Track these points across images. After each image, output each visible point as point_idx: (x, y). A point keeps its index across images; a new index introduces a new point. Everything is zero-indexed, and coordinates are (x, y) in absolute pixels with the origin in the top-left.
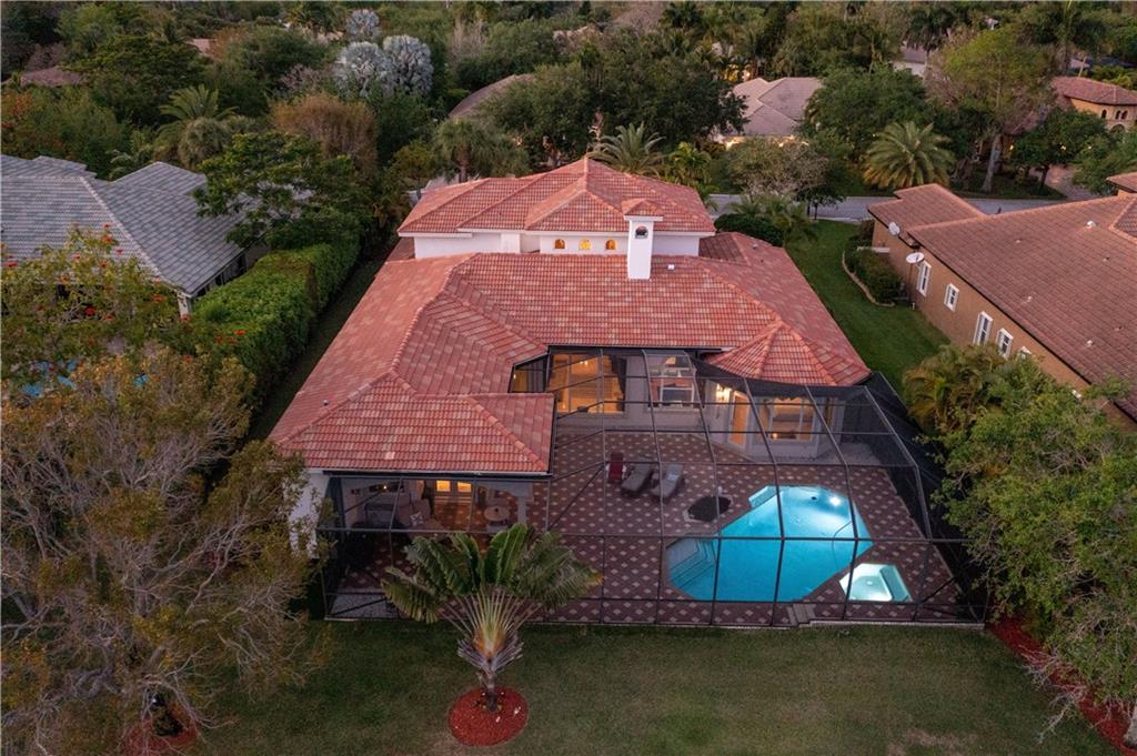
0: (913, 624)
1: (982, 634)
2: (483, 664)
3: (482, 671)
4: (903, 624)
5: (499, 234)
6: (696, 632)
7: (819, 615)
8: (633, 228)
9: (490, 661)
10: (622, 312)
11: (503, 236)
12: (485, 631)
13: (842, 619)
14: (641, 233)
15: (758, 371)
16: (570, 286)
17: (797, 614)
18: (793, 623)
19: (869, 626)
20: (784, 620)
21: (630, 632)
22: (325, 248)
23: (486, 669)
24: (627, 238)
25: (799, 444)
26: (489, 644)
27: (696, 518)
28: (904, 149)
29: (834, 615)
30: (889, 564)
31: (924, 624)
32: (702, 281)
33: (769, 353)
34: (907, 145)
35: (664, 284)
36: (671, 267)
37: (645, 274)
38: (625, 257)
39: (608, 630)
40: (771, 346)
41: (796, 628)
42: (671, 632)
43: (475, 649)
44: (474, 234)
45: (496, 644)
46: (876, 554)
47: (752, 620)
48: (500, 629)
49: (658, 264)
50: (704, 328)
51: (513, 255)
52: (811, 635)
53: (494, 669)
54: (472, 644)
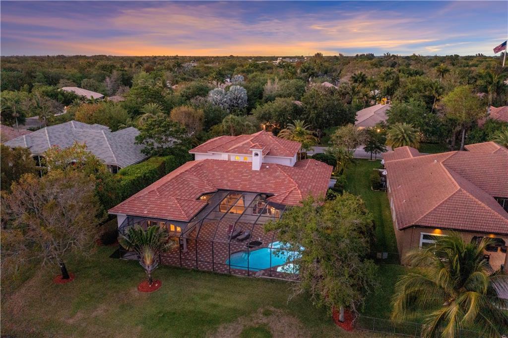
3: (147, 270)
5: (221, 154)
6: (224, 275)
8: (254, 153)
9: (148, 267)
10: (246, 180)
11: (223, 155)
12: (147, 257)
13: (270, 276)
14: (257, 155)
15: (281, 202)
16: (233, 171)
17: (257, 274)
19: (278, 279)
20: (253, 275)
22: (171, 156)
24: (252, 156)
26: (148, 262)
29: (268, 275)
32: (276, 172)
33: (288, 196)
35: (263, 172)
36: (268, 167)
37: (258, 169)
38: (251, 163)
40: (289, 194)
41: (255, 277)
44: (213, 154)
45: (150, 262)
47: (243, 274)
48: (151, 257)
49: (263, 166)
50: (271, 187)
51: (226, 161)
52: (258, 280)
53: (150, 270)
54: (143, 261)
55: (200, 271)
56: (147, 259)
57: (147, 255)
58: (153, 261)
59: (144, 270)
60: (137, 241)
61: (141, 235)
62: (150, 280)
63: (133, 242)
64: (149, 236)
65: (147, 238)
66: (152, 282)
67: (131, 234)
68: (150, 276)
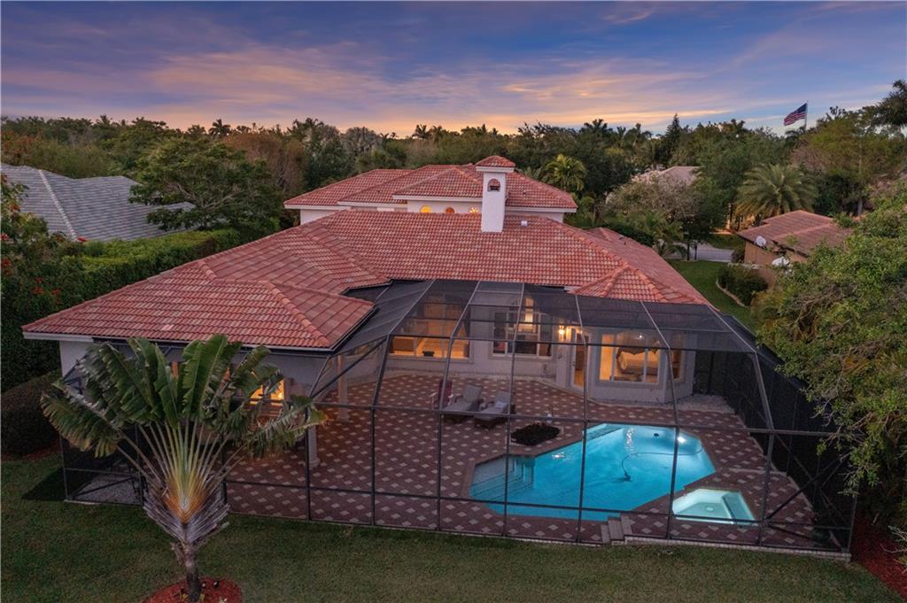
0: (757, 548)
1: (847, 566)
2: (177, 530)
3: (176, 541)
4: (744, 547)
5: (376, 208)
6: (484, 542)
7: (637, 531)
8: (487, 179)
9: (185, 526)
12: (178, 481)
13: (666, 538)
14: (494, 188)
17: (610, 532)
18: (605, 539)
19: (699, 547)
20: (595, 537)
21: (403, 536)
23: (182, 538)
24: (482, 191)
25: (644, 387)
26: (184, 502)
27: (517, 442)
28: (770, 183)
29: (656, 533)
30: (731, 491)
31: (770, 550)
33: (611, 288)
34: (772, 180)
35: (515, 236)
36: (524, 223)
37: (497, 226)
39: (379, 533)
40: (614, 283)
41: (608, 545)
42: (452, 540)
43: (166, 507)
45: (192, 504)
46: (717, 480)
47: (556, 535)
48: (199, 480)
49: (511, 219)
52: (627, 553)
53: (191, 538)
54: (162, 500)
55: (388, 534)
56: (179, 489)
57: (177, 473)
58: (206, 500)
59: (162, 539)
60: (133, 411)
61: (153, 378)
62: (189, 579)
63: (111, 415)
64: (188, 382)
65: (182, 391)
66: (199, 589)
67: (105, 376)
68: (189, 564)
